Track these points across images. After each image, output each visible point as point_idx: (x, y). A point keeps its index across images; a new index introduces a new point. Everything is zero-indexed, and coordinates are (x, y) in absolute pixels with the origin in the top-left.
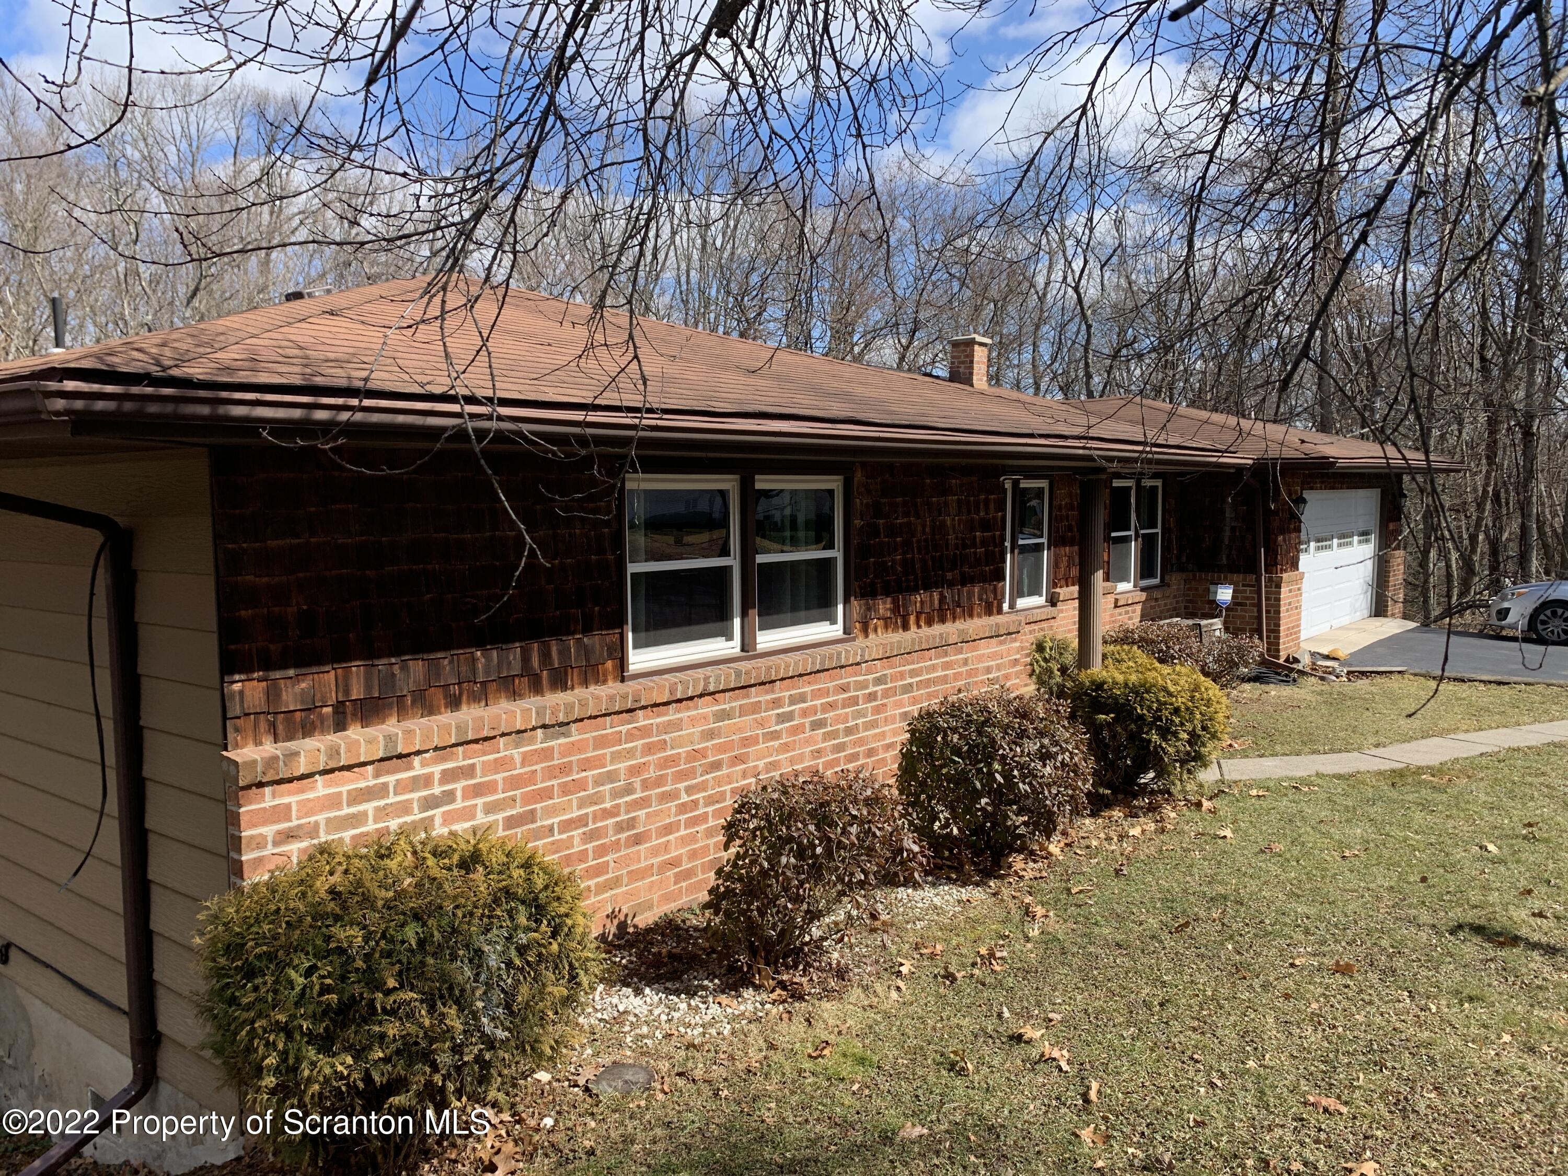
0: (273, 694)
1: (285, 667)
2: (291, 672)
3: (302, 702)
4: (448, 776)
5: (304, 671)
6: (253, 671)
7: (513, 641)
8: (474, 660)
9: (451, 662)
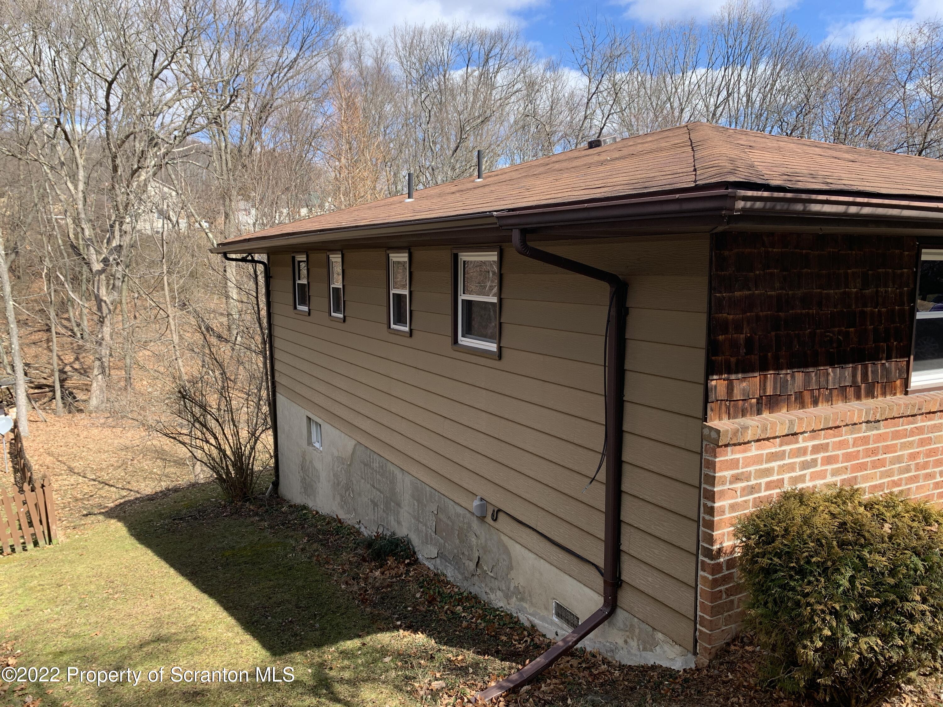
0: (730, 389)
1: (737, 372)
2: (740, 376)
3: (744, 395)
4: (816, 449)
5: (745, 375)
6: (722, 374)
7: (849, 363)
8: (828, 374)
9: (816, 375)
